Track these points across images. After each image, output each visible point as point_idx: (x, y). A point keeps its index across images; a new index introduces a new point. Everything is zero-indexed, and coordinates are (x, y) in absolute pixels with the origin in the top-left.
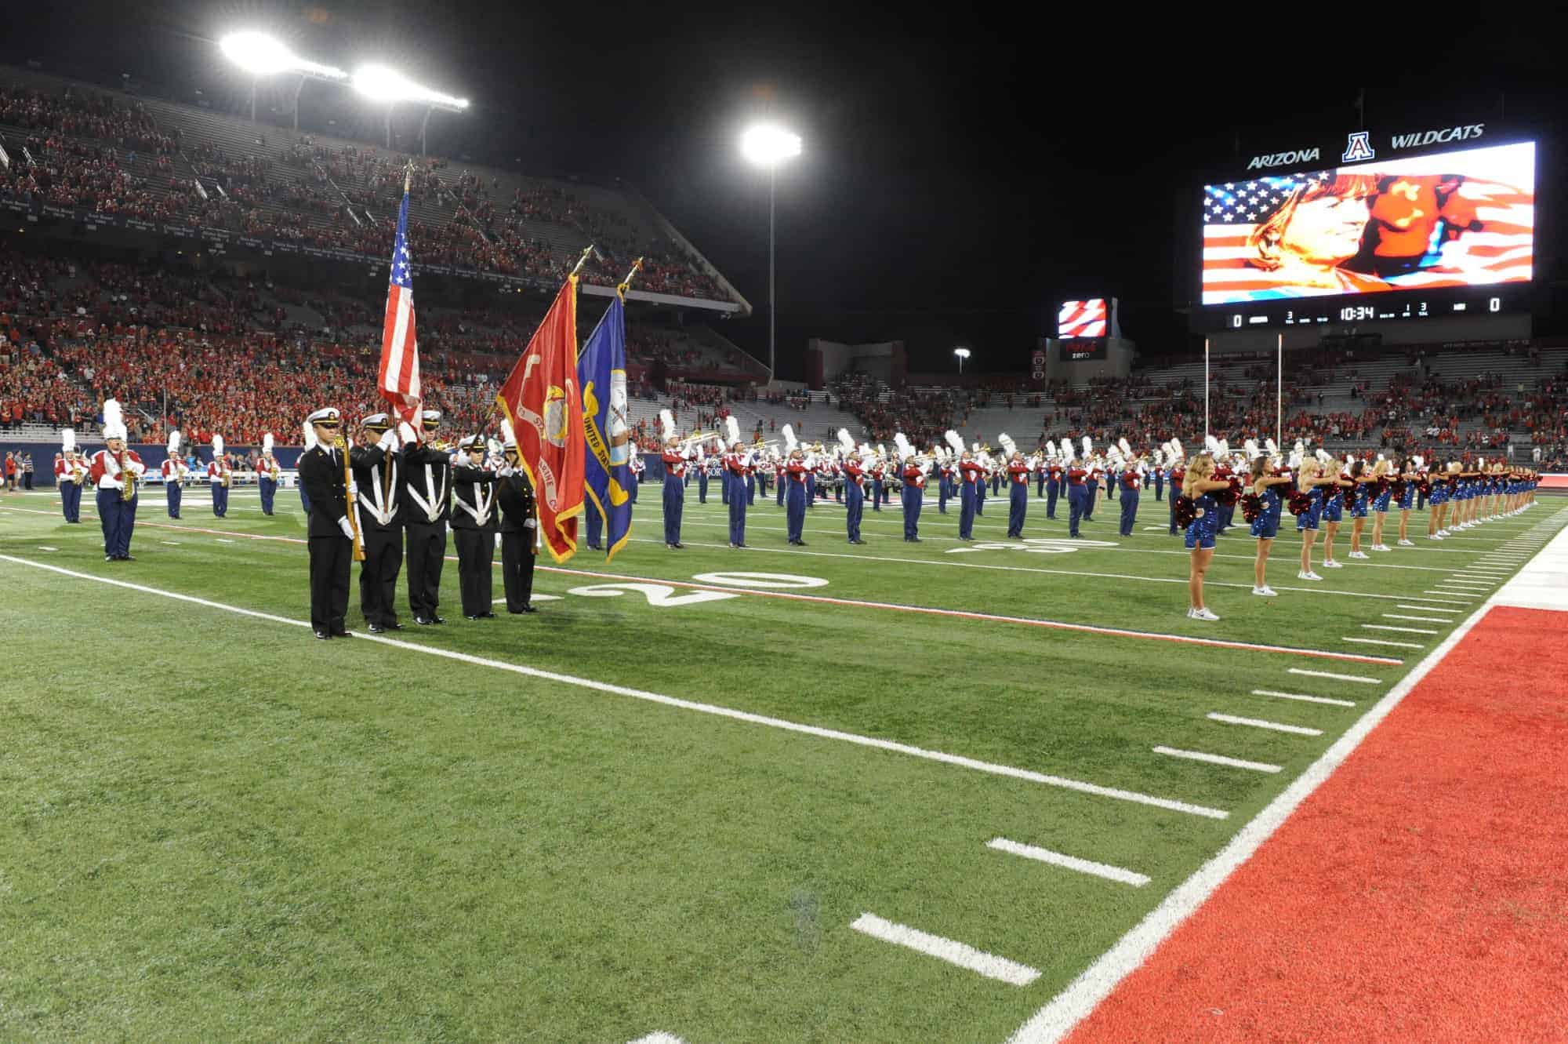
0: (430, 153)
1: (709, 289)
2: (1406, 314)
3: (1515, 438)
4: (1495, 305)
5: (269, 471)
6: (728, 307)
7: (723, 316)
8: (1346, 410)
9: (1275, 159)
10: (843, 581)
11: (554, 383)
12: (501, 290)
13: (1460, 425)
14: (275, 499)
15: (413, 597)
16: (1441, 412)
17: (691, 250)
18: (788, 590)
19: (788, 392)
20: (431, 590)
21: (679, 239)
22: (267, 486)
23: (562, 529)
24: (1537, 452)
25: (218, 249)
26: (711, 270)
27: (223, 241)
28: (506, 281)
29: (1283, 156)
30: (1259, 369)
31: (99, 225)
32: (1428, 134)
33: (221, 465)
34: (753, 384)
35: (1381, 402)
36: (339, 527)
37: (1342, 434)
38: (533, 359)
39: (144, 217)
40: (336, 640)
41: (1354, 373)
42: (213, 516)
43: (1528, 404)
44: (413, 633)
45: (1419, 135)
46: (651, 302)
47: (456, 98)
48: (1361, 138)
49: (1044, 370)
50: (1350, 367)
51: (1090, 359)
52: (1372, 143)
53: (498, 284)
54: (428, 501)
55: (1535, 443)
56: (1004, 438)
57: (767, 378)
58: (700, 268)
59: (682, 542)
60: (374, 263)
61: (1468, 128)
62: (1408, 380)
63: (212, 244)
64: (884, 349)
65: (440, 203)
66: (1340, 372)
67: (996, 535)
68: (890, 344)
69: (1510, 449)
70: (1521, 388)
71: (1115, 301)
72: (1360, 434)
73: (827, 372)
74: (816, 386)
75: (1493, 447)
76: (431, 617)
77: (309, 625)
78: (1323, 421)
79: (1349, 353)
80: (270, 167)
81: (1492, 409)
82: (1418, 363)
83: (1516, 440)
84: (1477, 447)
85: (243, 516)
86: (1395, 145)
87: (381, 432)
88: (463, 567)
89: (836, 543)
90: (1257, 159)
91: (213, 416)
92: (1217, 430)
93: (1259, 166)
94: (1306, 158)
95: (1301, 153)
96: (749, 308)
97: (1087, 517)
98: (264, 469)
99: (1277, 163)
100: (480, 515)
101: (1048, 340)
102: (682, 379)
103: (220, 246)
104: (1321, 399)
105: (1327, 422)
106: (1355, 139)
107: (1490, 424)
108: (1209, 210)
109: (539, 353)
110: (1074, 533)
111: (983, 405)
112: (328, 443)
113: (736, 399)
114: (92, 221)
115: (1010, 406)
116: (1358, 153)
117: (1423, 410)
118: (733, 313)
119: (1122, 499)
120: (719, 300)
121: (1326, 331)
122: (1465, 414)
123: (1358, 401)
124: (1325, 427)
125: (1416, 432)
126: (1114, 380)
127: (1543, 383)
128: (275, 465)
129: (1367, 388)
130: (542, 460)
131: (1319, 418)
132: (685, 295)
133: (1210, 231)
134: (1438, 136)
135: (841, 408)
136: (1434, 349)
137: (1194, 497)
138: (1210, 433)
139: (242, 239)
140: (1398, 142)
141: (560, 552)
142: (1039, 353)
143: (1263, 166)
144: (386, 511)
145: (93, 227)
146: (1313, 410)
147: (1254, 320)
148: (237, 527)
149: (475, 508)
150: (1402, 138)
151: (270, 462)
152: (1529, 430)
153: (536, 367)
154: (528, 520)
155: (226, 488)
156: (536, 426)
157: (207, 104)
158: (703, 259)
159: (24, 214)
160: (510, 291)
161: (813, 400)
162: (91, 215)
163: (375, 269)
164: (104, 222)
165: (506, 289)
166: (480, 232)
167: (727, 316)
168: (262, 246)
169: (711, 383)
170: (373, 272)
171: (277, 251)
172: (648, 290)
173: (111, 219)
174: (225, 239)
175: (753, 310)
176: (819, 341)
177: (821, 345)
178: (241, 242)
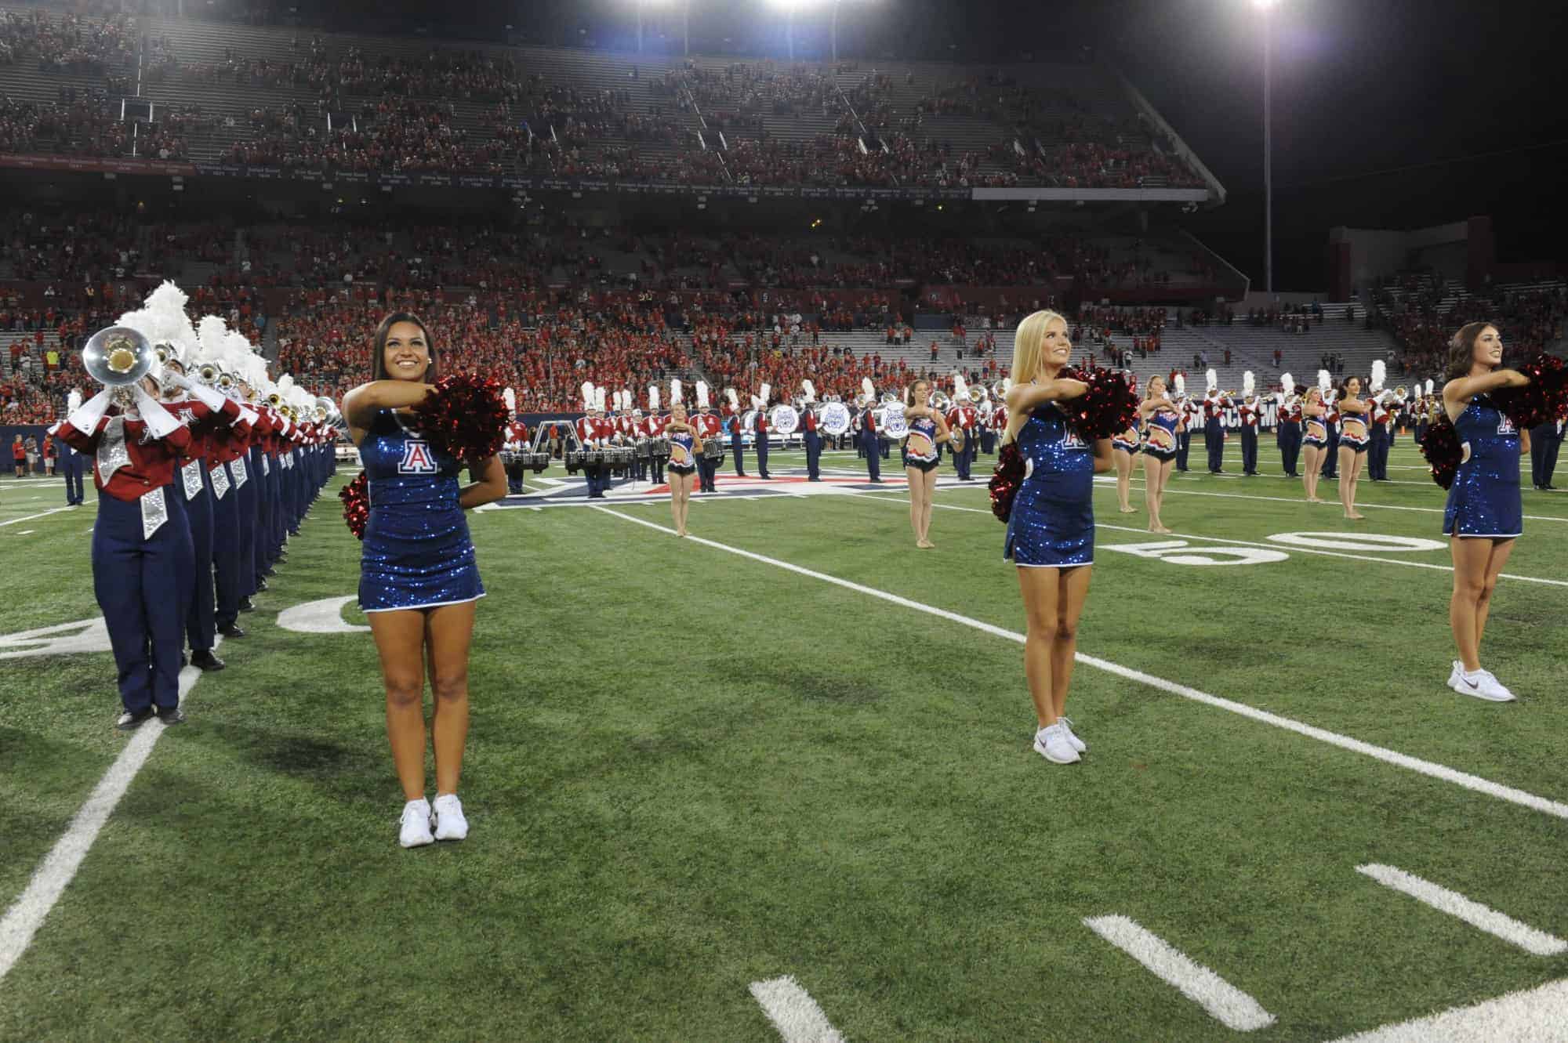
1: (1181, 175)
6: (1191, 196)
7: (1185, 209)
12: (865, 208)
17: (1162, 124)
19: (1287, 307)
21: (1150, 114)
25: (523, 198)
26: (1182, 149)
28: (868, 195)
31: (394, 186)
34: (1220, 299)
39: (442, 171)
46: (1075, 201)
53: (859, 201)
58: (1167, 145)
60: (700, 192)
63: (514, 193)
64: (1458, 231)
68: (1465, 224)
73: (1359, 273)
74: (1337, 295)
80: (628, 99)
96: (1222, 192)
102: (1105, 301)
103: (521, 193)
113: (1195, 321)
114: (386, 182)
118: (1198, 203)
120: (1181, 187)
132: (1129, 187)
135: (1369, 325)
139: (546, 182)
145: (387, 189)
157: (594, 42)
158: (1175, 135)
159: (318, 182)
160: (875, 208)
161: (1325, 316)
162: (383, 176)
163: (703, 199)
164: (397, 182)
165: (871, 206)
166: (860, 141)
167: (1192, 208)
168: (569, 188)
169: (1152, 303)
170: (702, 203)
171: (586, 192)
172: (1074, 186)
173: (403, 177)
174: (527, 185)
175: (1227, 196)
176: (1344, 228)
177: (1347, 235)
178: (545, 185)
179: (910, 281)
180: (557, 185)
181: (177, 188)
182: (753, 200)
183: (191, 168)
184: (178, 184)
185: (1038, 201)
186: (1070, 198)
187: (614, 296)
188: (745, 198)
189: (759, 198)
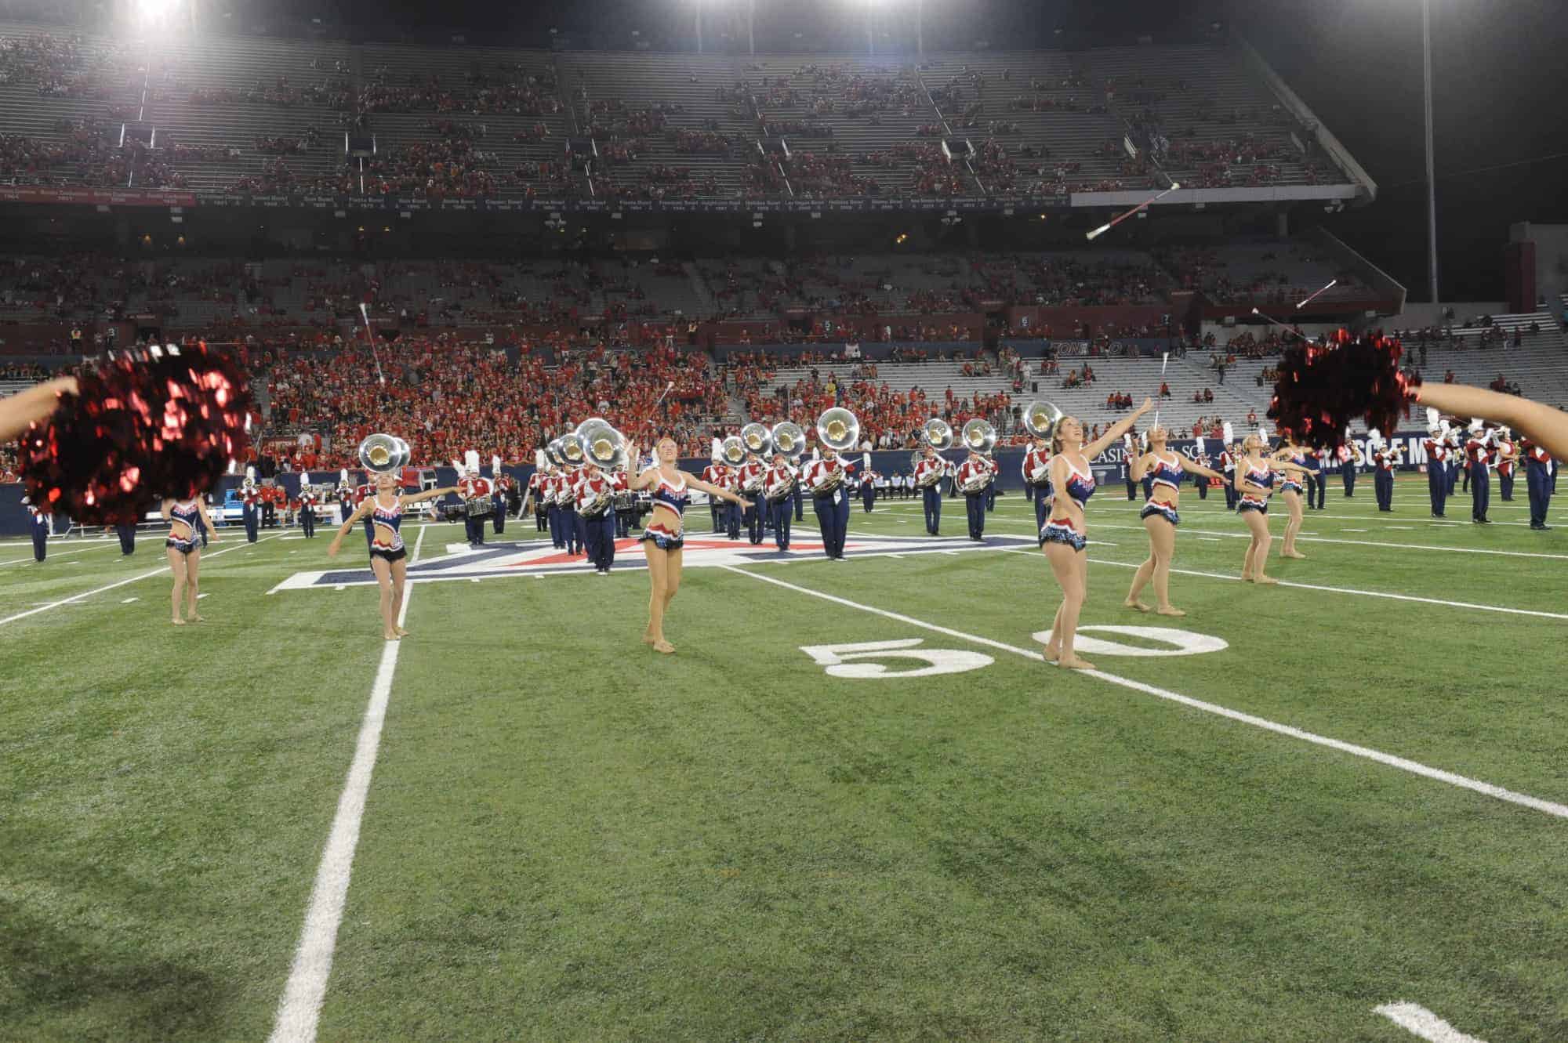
1: (1314, 169)
6: (1336, 193)
7: (1328, 209)
17: (1304, 112)
25: (556, 220)
26: (1326, 139)
27: (559, 209)
28: (949, 206)
31: (414, 212)
34: (1371, 314)
46: (1192, 205)
53: (939, 213)
57: (1398, 304)
58: (1310, 137)
60: (755, 209)
63: (546, 215)
73: (1547, 278)
74: (1521, 304)
96: (1372, 186)
102: (1230, 319)
103: (554, 215)
114: (404, 207)
118: (1343, 201)
120: (1322, 183)
132: (1262, 185)
145: (408, 215)
157: (647, 44)
158: (1318, 122)
159: (329, 210)
160: (958, 220)
161: (1504, 330)
162: (401, 201)
163: (759, 216)
164: (418, 207)
165: (952, 218)
166: (944, 143)
167: (1337, 207)
168: (608, 208)
170: (759, 220)
171: (627, 212)
173: (425, 201)
174: (560, 206)
175: (1379, 191)
176: (1527, 224)
177: (1531, 232)
178: (581, 207)
179: (999, 302)
180: (593, 206)
181: (176, 219)
182: (814, 215)
183: (190, 197)
184: (176, 215)
185: (1150, 206)
186: (1189, 201)
187: (651, 328)
188: (807, 214)
189: (822, 212)
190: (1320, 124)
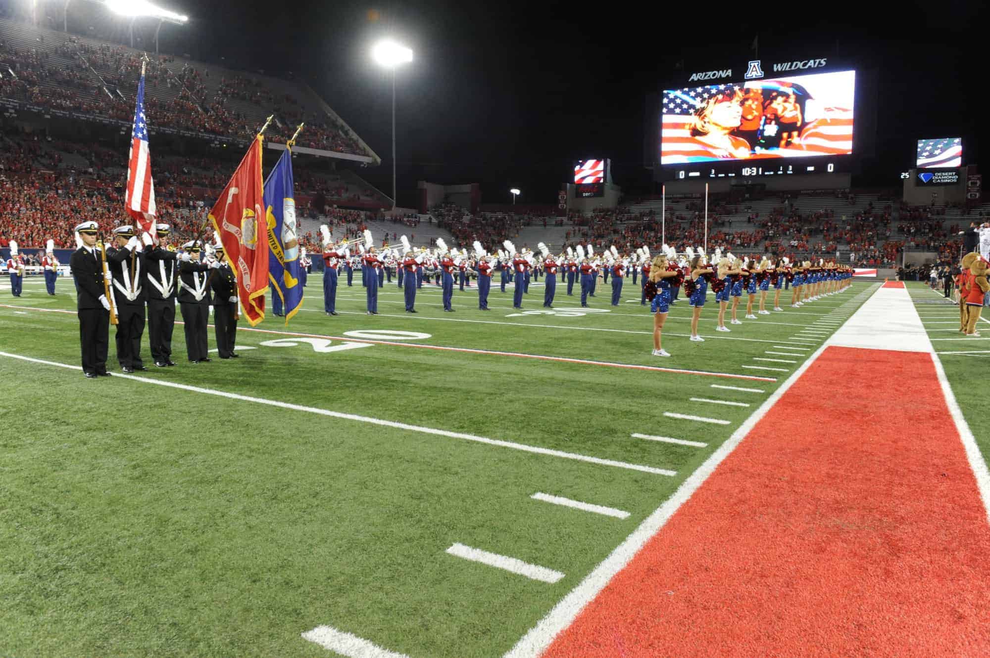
0: (161, 52)
1: (353, 148)
2: (780, 173)
3: (841, 247)
4: (831, 168)
5: (51, 265)
6: (365, 160)
7: (362, 165)
8: (745, 230)
9: (706, 75)
10: (440, 334)
11: (247, 207)
12: (213, 145)
13: (810, 239)
14: (56, 284)
15: (153, 349)
16: (799, 231)
17: (341, 121)
18: (405, 341)
19: (405, 215)
20: (165, 343)
21: (332, 114)
22: (50, 275)
23: (254, 303)
24: (852, 256)
25: (11, 113)
26: (355, 136)
27: (14, 108)
28: (215, 139)
29: (710, 74)
30: (693, 204)
32: (795, 63)
33: (16, 262)
34: (382, 210)
35: (764, 225)
36: (100, 302)
37: (742, 245)
38: (233, 191)
40: (100, 378)
41: (750, 208)
42: (12, 296)
43: (848, 228)
44: (154, 373)
45: (789, 64)
46: (314, 155)
47: (180, 15)
48: (756, 64)
49: (565, 203)
50: (748, 204)
51: (594, 196)
52: (763, 68)
53: (210, 141)
54: (162, 285)
55: (851, 251)
56: (541, 245)
57: (391, 207)
58: (346, 133)
59: (336, 311)
60: (123, 125)
61: (818, 61)
62: (780, 212)
63: (7, 110)
64: (466, 188)
65: (169, 86)
66: (742, 207)
67: (536, 306)
68: (470, 185)
69: (838, 254)
70: (844, 218)
71: (609, 161)
72: (752, 244)
73: (429, 203)
74: (423, 211)
75: (828, 252)
76: (167, 362)
77: (81, 368)
78: (731, 236)
79: (747, 196)
80: (47, 57)
81: (828, 230)
82: (787, 202)
83: (841, 249)
84: (819, 253)
85: (33, 296)
86: (775, 69)
87: (128, 238)
88: (187, 328)
89: (437, 311)
90: (694, 75)
91: (10, 228)
92: (670, 241)
93: (696, 79)
94: (724, 75)
95: (721, 72)
96: (379, 160)
97: (592, 295)
98: (47, 264)
99: (706, 78)
100: (198, 293)
101: (568, 184)
102: (335, 206)
103: (13, 111)
104: (730, 223)
105: (734, 237)
106: (752, 64)
107: (826, 239)
108: (666, 106)
109: (237, 186)
110: (584, 304)
111: (528, 225)
112: (90, 245)
113: (371, 219)
115: (545, 225)
116: (754, 74)
117: (789, 230)
118: (368, 163)
119: (613, 283)
120: (359, 154)
121: (733, 182)
122: (812, 233)
123: (752, 224)
124: (732, 240)
125: (784, 243)
126: (608, 210)
127: (858, 215)
128: (55, 261)
129: (757, 216)
130: (240, 258)
131: (729, 234)
132: (336, 151)
133: (667, 119)
134: (800, 65)
135: (439, 225)
136: (795, 194)
137: (656, 281)
138: (665, 243)
139: (28, 106)
140: (777, 68)
141: (253, 318)
142: (563, 193)
143: (698, 79)
144: (132, 291)
146: (725, 230)
147: (692, 174)
148: (28, 303)
149: (195, 289)
150: (779, 65)
151: (52, 259)
152: (849, 243)
153: (235, 196)
154: (231, 297)
155: (21, 277)
156: (236, 235)
158: (349, 128)
160: (218, 146)
161: (421, 220)
163: (124, 129)
165: (216, 145)
167: (365, 165)
168: (43, 112)
169: (355, 209)
170: (123, 131)
171: (54, 115)
172: (312, 148)
174: (16, 106)
175: (381, 162)
176: (425, 182)
177: (426, 185)
178: (27, 108)
180: (35, 109)
185: (299, 153)
189: (157, 133)
190: (351, 130)
